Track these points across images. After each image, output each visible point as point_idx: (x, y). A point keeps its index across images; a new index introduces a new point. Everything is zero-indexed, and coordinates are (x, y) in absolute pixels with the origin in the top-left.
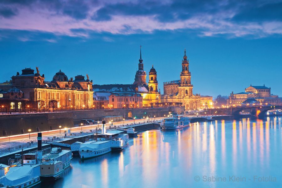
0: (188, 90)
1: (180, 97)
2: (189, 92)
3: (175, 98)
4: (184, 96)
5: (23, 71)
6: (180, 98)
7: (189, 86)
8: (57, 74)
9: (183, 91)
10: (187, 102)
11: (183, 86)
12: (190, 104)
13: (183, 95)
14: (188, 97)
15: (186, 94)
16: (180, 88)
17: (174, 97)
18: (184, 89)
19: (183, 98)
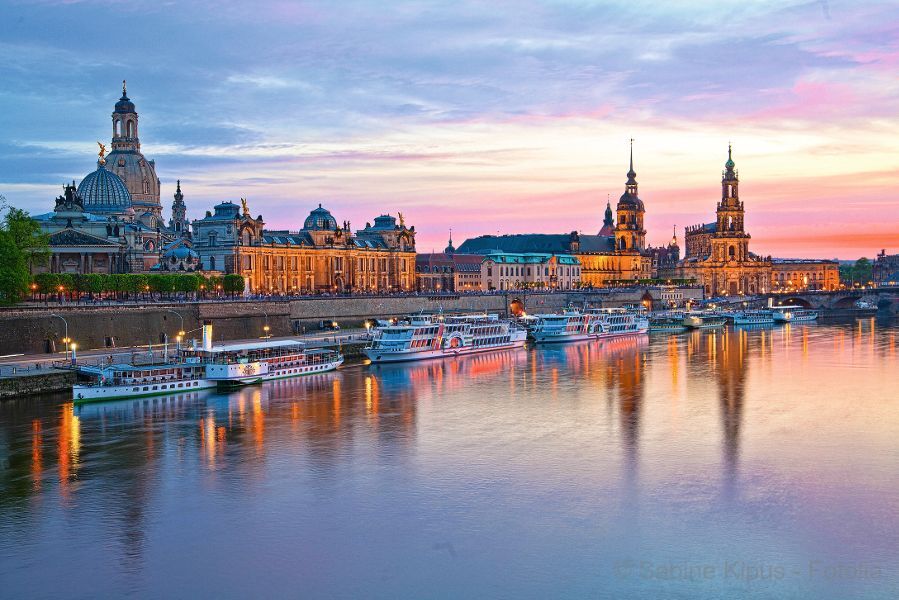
0: (737, 246)
1: (714, 264)
2: (737, 252)
3: (702, 267)
4: (725, 261)
5: (216, 208)
6: (716, 267)
7: (737, 237)
8: (312, 213)
9: (721, 250)
10: (733, 276)
11: (724, 236)
12: (740, 280)
13: (722, 260)
14: (733, 263)
15: (729, 258)
16: (714, 241)
17: (698, 264)
18: (725, 244)
19: (721, 267)
